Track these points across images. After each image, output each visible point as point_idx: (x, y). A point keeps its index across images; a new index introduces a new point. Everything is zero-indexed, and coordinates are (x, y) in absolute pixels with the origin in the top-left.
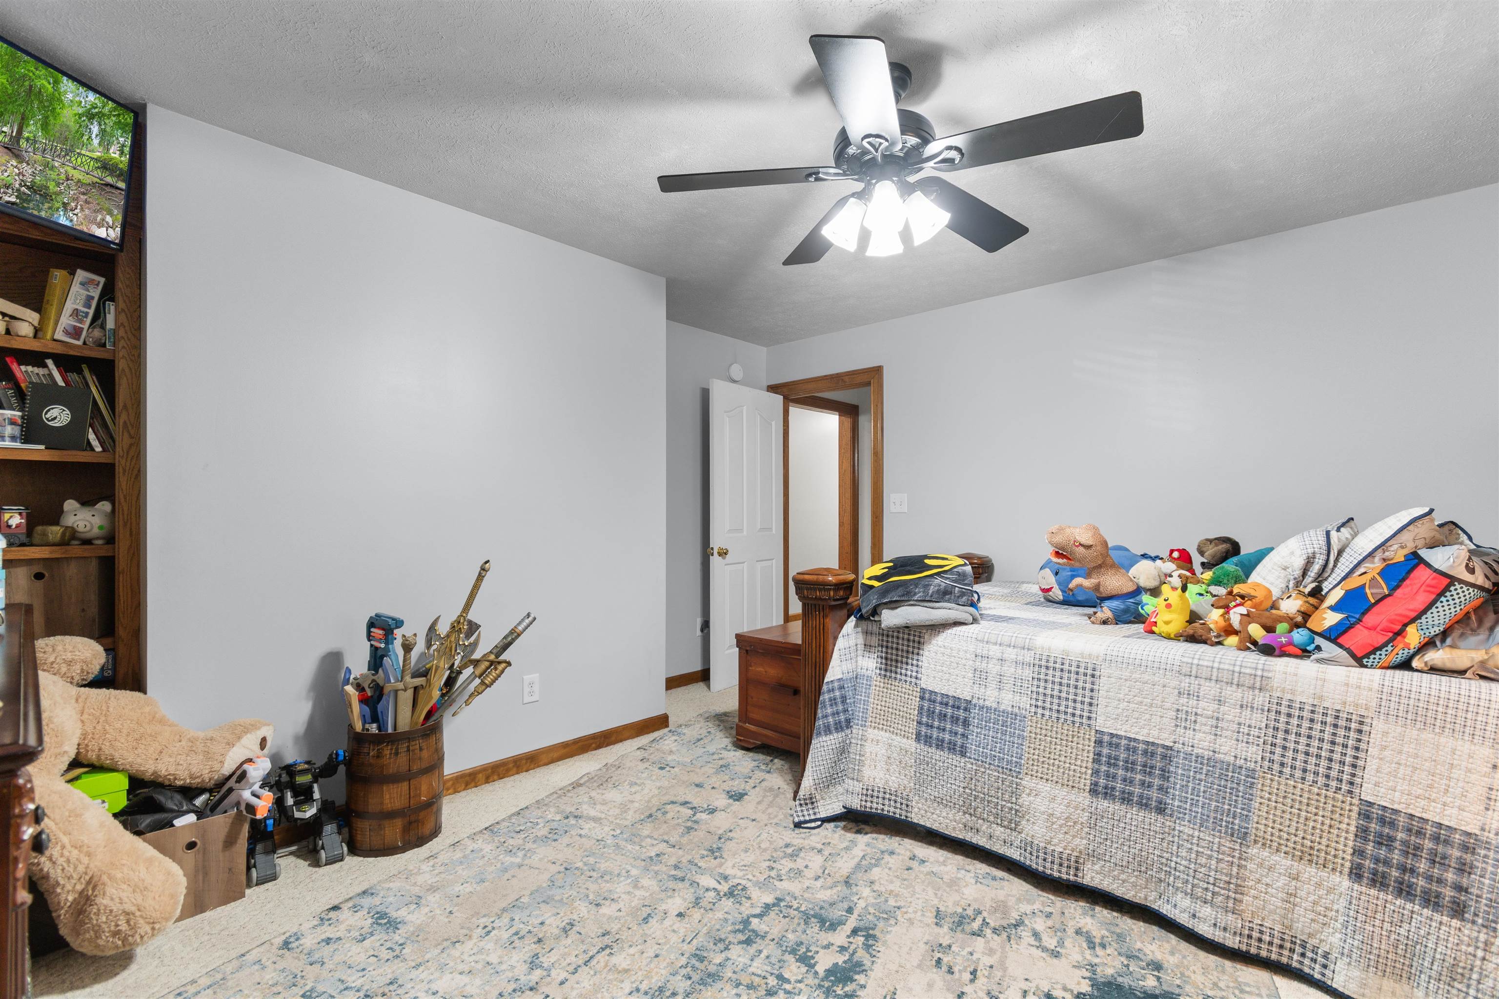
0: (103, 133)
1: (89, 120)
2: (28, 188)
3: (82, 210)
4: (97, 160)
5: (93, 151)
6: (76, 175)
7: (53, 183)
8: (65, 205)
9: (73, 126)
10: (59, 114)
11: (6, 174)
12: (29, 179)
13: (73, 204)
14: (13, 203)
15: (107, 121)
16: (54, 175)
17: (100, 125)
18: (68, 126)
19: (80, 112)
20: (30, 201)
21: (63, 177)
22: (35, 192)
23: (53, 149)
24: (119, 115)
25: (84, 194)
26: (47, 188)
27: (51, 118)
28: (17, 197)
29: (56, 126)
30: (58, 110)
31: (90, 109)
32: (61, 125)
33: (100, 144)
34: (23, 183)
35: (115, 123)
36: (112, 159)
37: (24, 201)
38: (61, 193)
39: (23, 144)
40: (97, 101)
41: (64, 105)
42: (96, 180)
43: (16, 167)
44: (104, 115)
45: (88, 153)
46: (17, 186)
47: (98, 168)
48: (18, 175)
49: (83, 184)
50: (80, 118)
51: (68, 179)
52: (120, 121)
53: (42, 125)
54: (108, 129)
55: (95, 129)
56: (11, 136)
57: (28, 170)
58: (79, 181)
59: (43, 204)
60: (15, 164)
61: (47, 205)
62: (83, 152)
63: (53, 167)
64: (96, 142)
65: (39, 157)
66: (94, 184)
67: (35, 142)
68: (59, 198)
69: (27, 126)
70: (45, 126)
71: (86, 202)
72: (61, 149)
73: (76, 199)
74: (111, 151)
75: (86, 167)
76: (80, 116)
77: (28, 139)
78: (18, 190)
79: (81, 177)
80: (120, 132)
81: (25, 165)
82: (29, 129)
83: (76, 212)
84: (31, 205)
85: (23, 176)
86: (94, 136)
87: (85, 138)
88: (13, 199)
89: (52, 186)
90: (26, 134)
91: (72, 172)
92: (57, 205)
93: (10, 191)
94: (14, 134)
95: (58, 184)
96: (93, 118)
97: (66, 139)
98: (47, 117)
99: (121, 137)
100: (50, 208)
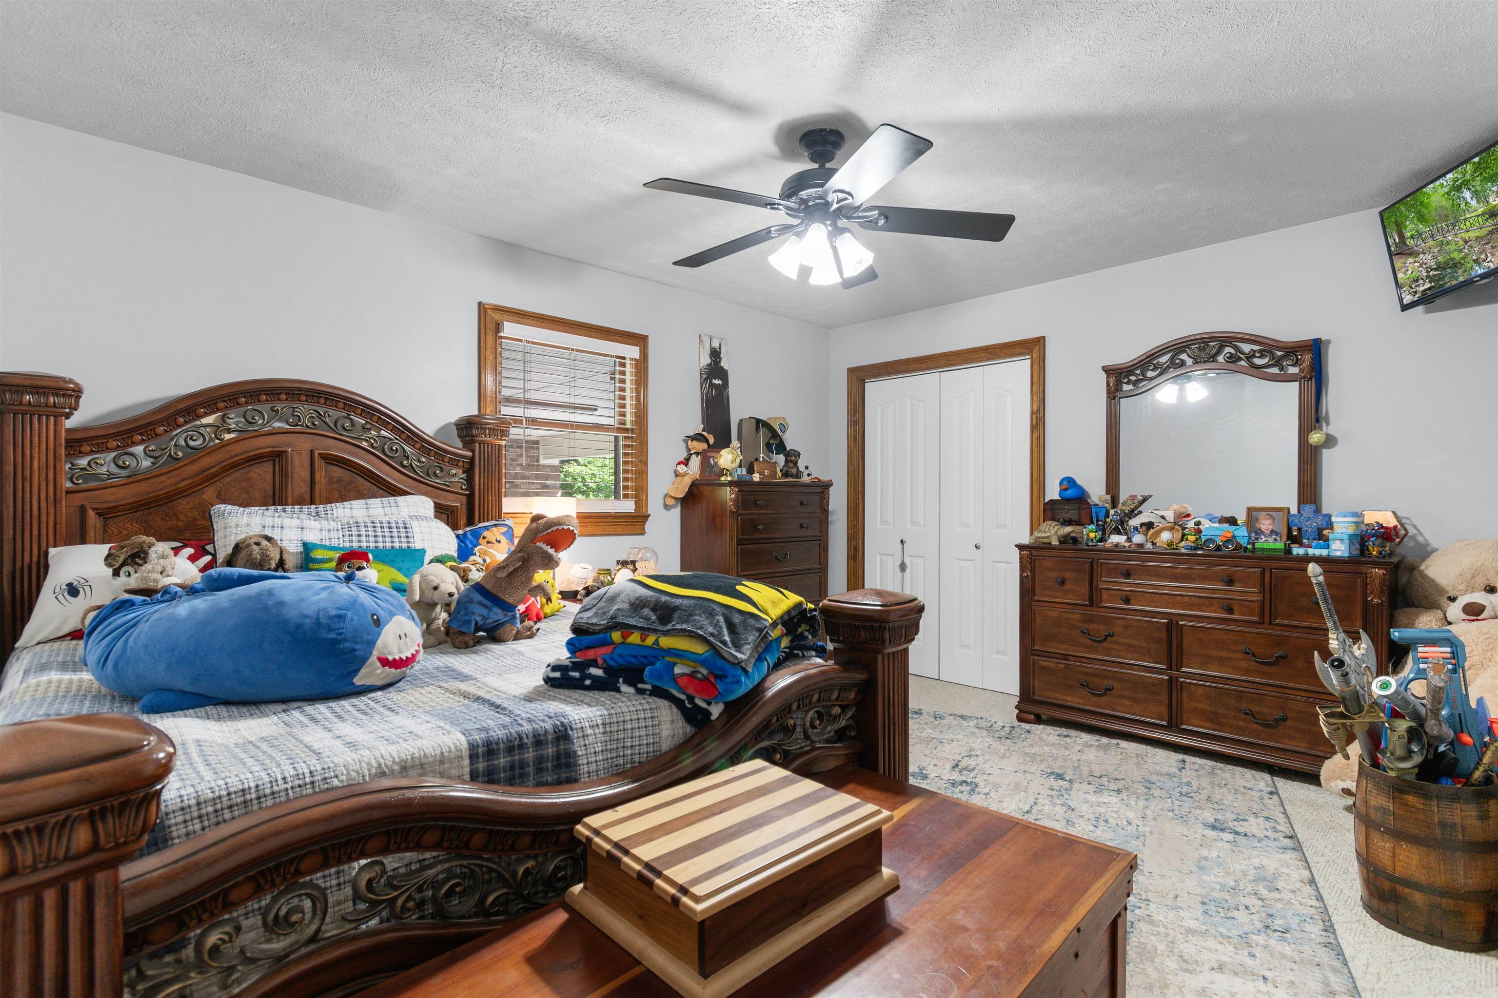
0: (1476, 194)
1: (1458, 191)
2: (1436, 269)
3: (1493, 255)
4: (1483, 214)
5: (1476, 210)
6: (1472, 235)
7: (1456, 253)
8: (1476, 261)
9: (1447, 204)
10: (1428, 203)
11: (1409, 273)
12: (1433, 264)
13: (1483, 256)
14: (1429, 289)
15: (1474, 184)
16: (1452, 247)
17: (1470, 189)
18: (1442, 207)
19: (1446, 190)
20: (1444, 277)
21: (1461, 243)
22: (1444, 268)
23: (1440, 230)
24: (1481, 173)
25: (1487, 244)
26: (1452, 259)
27: (1423, 210)
28: (1430, 282)
29: (1430, 213)
30: (1426, 201)
31: (1453, 185)
32: (1436, 210)
33: (1478, 202)
34: (1429, 269)
35: (1481, 181)
36: (1495, 207)
37: (1438, 281)
38: (1467, 255)
39: (1410, 242)
40: (1456, 175)
41: (1428, 194)
42: (1490, 229)
43: (1415, 262)
44: (1468, 181)
45: (1472, 215)
46: (1425, 274)
47: (1488, 219)
48: (1421, 266)
49: (1482, 238)
50: (1449, 195)
51: (1466, 242)
52: (1485, 178)
53: (1418, 220)
54: (1478, 188)
55: (1467, 195)
56: (1396, 243)
57: (1427, 258)
58: (1477, 237)
59: (1456, 272)
60: (1412, 260)
61: (1460, 271)
62: (1467, 216)
63: (1448, 243)
64: (1474, 203)
65: (1431, 243)
66: (1491, 232)
67: (1420, 234)
68: (1468, 259)
69: (1406, 227)
70: (1422, 218)
71: (1493, 247)
72: (1447, 225)
73: (1484, 251)
74: (1491, 201)
75: (1477, 224)
76: (1448, 193)
77: (1412, 237)
78: (1428, 277)
79: (1477, 234)
80: (1489, 185)
81: (1422, 256)
82: (1409, 229)
83: (1488, 260)
84: (1446, 280)
85: (1426, 264)
86: (1469, 200)
87: (1463, 206)
88: (1428, 285)
89: (1456, 256)
90: (1408, 234)
91: (1466, 236)
92: (1469, 266)
93: (1421, 282)
94: (1397, 240)
95: (1461, 251)
96: (1461, 188)
97: (1446, 216)
98: (1420, 211)
99: (1493, 186)
100: (1464, 271)
